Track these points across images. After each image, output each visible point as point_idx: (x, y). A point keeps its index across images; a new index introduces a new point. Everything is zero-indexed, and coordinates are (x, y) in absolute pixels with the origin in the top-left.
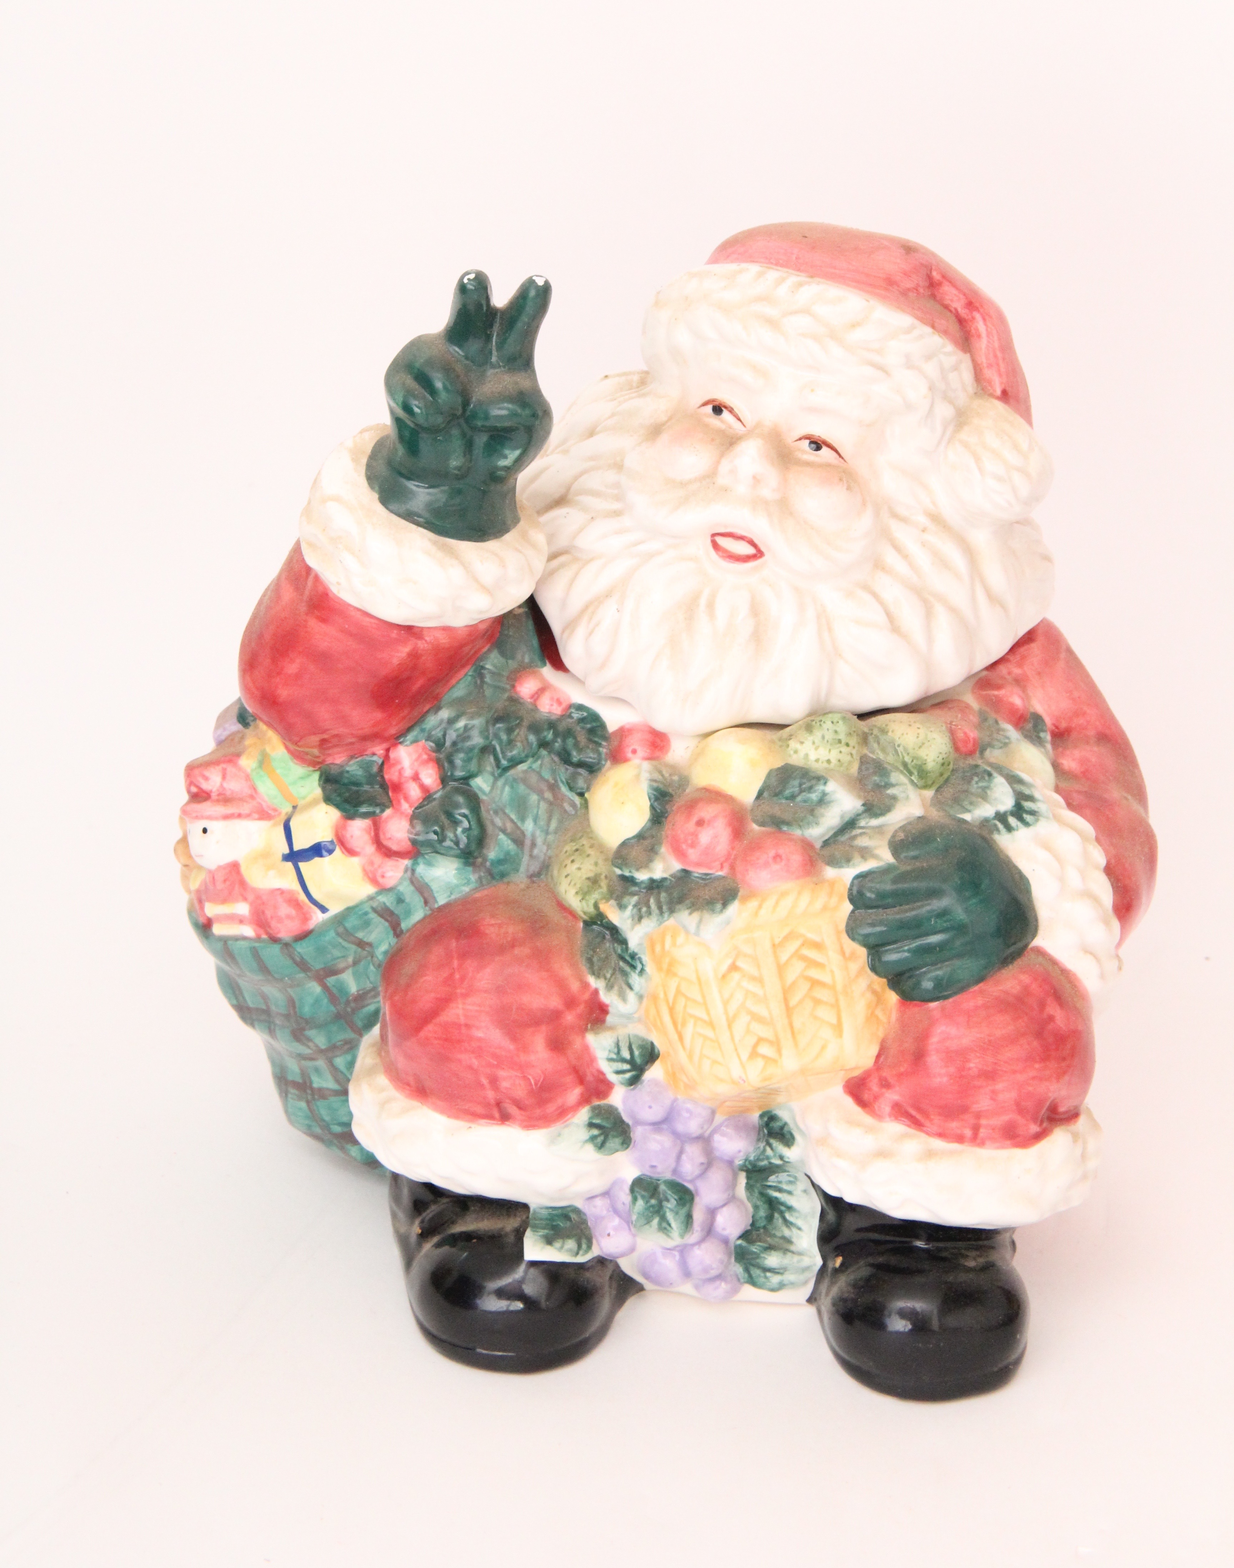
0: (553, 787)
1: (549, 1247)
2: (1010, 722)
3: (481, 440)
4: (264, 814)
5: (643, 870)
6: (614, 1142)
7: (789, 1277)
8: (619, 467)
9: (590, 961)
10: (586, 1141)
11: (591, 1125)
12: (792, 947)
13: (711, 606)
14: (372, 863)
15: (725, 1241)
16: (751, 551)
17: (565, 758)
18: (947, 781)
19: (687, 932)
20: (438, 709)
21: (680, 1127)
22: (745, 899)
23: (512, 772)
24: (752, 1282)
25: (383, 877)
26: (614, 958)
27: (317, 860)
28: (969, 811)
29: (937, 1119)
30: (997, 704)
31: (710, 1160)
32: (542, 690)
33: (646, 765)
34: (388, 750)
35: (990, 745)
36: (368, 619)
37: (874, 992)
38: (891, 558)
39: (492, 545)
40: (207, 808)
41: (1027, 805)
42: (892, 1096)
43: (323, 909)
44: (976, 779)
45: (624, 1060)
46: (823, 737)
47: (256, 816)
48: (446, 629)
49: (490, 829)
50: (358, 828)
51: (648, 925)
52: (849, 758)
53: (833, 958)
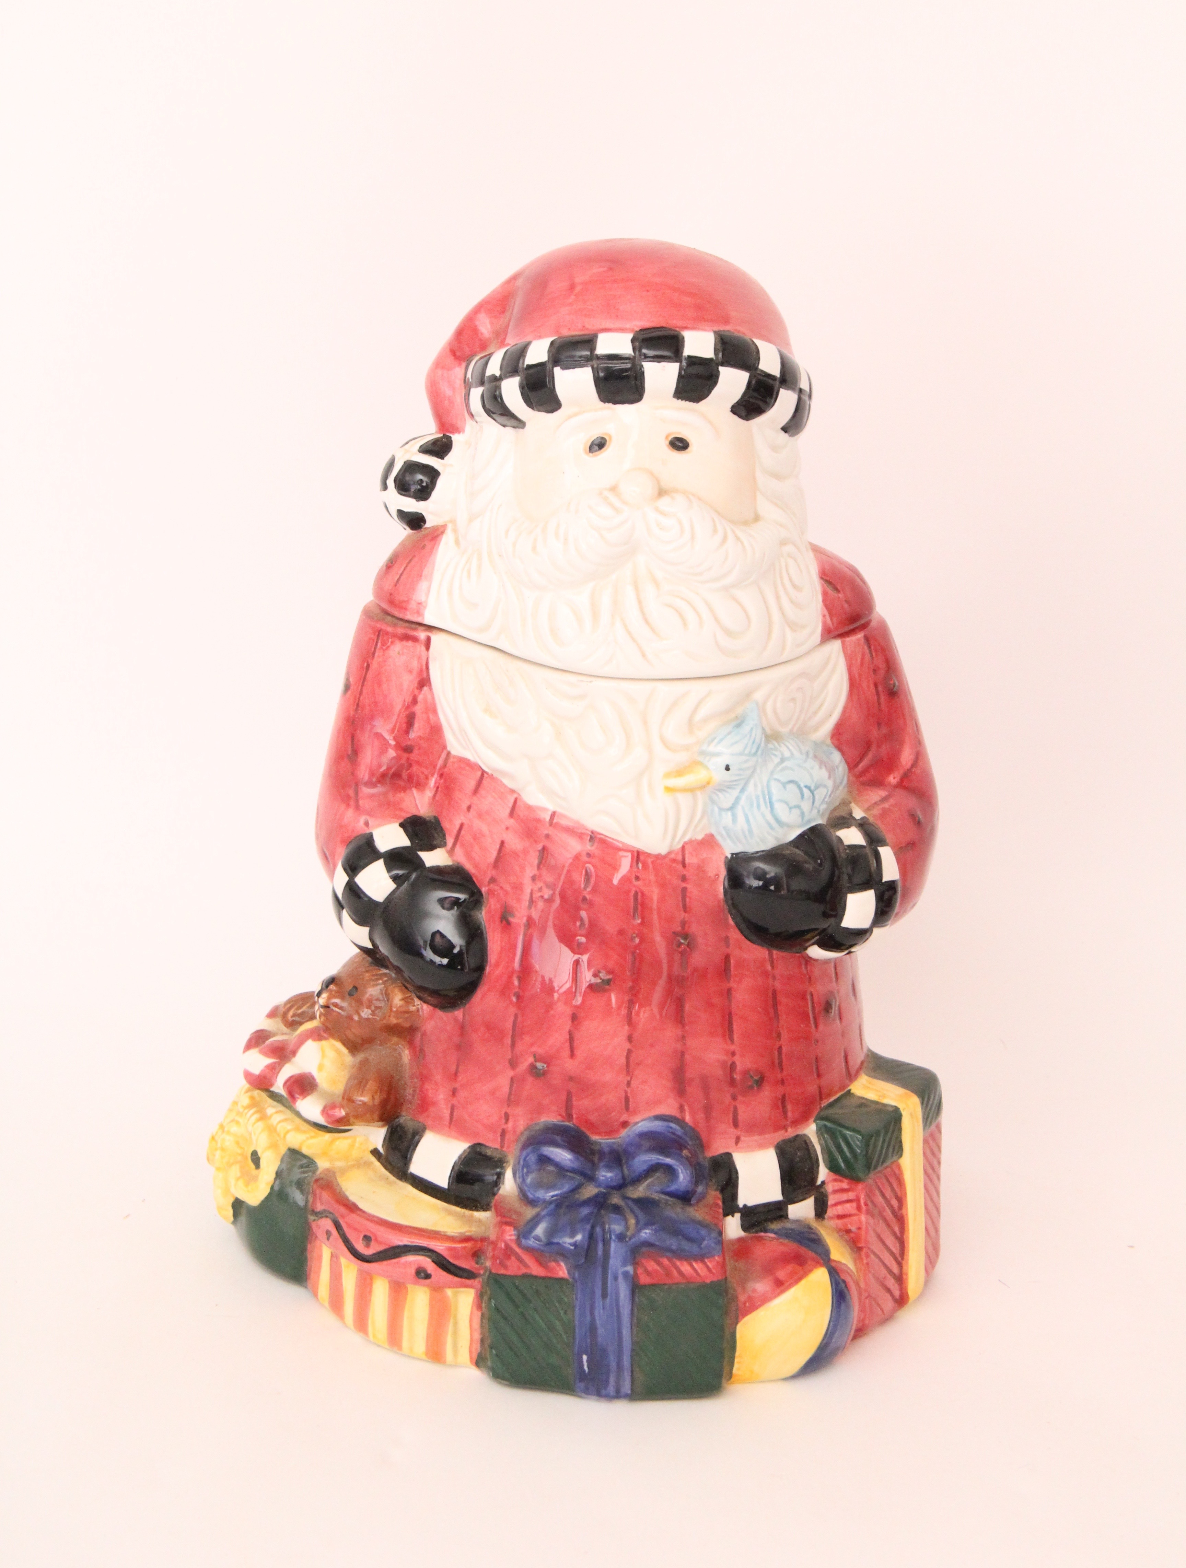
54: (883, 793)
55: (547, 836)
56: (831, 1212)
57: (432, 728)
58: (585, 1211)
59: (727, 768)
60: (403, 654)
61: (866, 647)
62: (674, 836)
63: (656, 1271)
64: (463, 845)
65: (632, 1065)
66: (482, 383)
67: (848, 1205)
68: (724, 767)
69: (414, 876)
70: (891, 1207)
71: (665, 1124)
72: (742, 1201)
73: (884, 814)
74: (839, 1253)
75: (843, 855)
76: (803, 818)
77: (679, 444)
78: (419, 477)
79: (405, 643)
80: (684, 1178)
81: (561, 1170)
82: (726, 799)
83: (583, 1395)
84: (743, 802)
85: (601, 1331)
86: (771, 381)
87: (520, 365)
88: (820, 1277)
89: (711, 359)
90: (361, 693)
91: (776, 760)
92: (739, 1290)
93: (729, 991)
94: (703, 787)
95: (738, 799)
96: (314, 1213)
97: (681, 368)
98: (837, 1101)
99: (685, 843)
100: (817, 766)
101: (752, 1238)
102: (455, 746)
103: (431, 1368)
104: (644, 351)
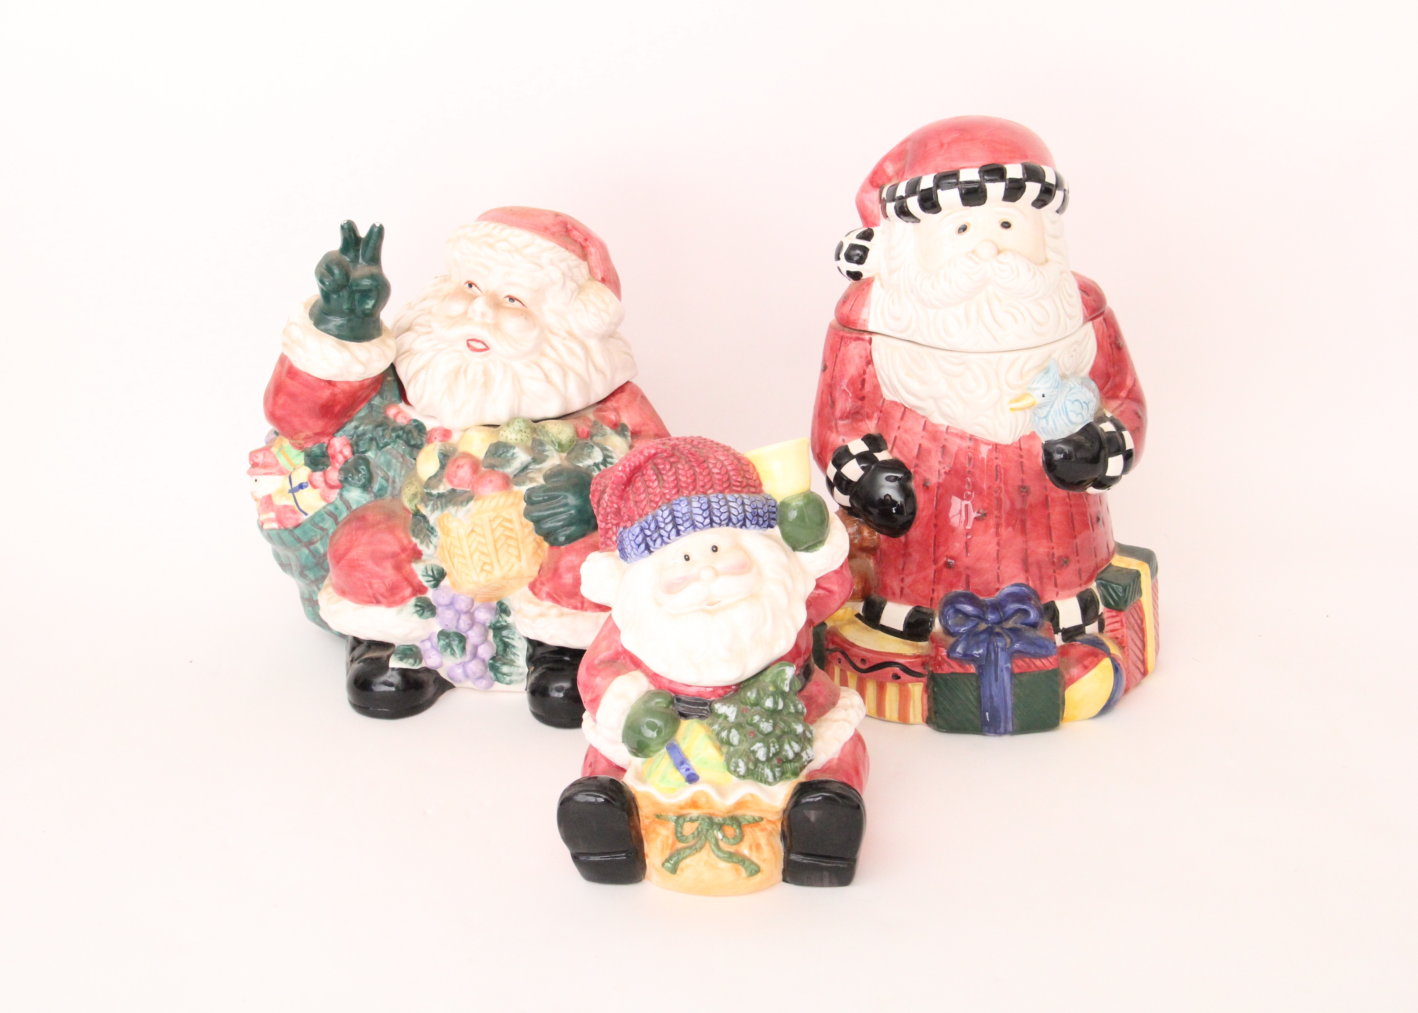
0: (403, 456)
1: (401, 662)
2: (609, 426)
3: (357, 296)
4: (282, 473)
5: (435, 489)
6: (427, 613)
7: (514, 678)
8: (430, 313)
9: (413, 531)
10: (414, 613)
11: (416, 605)
12: (498, 521)
13: (465, 371)
14: (324, 492)
15: (484, 661)
16: (484, 347)
17: (407, 443)
18: (573, 449)
19: (452, 515)
20: (352, 421)
21: (457, 607)
22: (478, 499)
23: (384, 449)
24: (498, 680)
25: (328, 497)
26: (425, 530)
27: (301, 490)
28: (582, 462)
29: (565, 599)
30: (603, 419)
31: (473, 622)
32: (398, 413)
33: (439, 444)
34: (329, 440)
35: (596, 435)
36: (310, 378)
37: (537, 542)
38: (548, 350)
39: (365, 344)
40: (258, 470)
41: (609, 460)
42: (546, 589)
43: (306, 514)
44: (586, 448)
45: (430, 576)
46: (514, 429)
47: (278, 473)
48: (347, 382)
49: (374, 475)
50: (318, 476)
51: (437, 513)
52: (526, 438)
53: (517, 526)
54: (1119, 402)
55: (945, 439)
56: (1106, 629)
57: (874, 386)
58: (983, 637)
59: (1043, 396)
60: (857, 348)
61: (1104, 324)
62: (1015, 434)
63: (1022, 665)
64: (897, 448)
65: (1000, 557)
66: (893, 200)
67: (1116, 625)
68: (1042, 395)
69: (873, 467)
70: (1137, 623)
71: (1018, 588)
72: (1061, 627)
73: (1122, 413)
74: (1114, 650)
75: (1105, 437)
76: (1083, 419)
77: (1006, 225)
78: (858, 252)
79: (857, 342)
80: (1033, 615)
81: (967, 616)
82: (1043, 412)
83: (987, 734)
84: (1052, 413)
85: (995, 699)
86: (1051, 187)
87: (917, 189)
88: (1107, 662)
89: (1021, 179)
90: (834, 370)
91: (1068, 390)
92: (1065, 673)
93: (1049, 515)
94: (1030, 407)
95: (1049, 412)
96: (828, 650)
97: (1006, 184)
98: (1105, 569)
99: (1021, 437)
100: (1088, 391)
101: (1069, 645)
102: (888, 395)
103: (901, 727)
104: (985, 177)
